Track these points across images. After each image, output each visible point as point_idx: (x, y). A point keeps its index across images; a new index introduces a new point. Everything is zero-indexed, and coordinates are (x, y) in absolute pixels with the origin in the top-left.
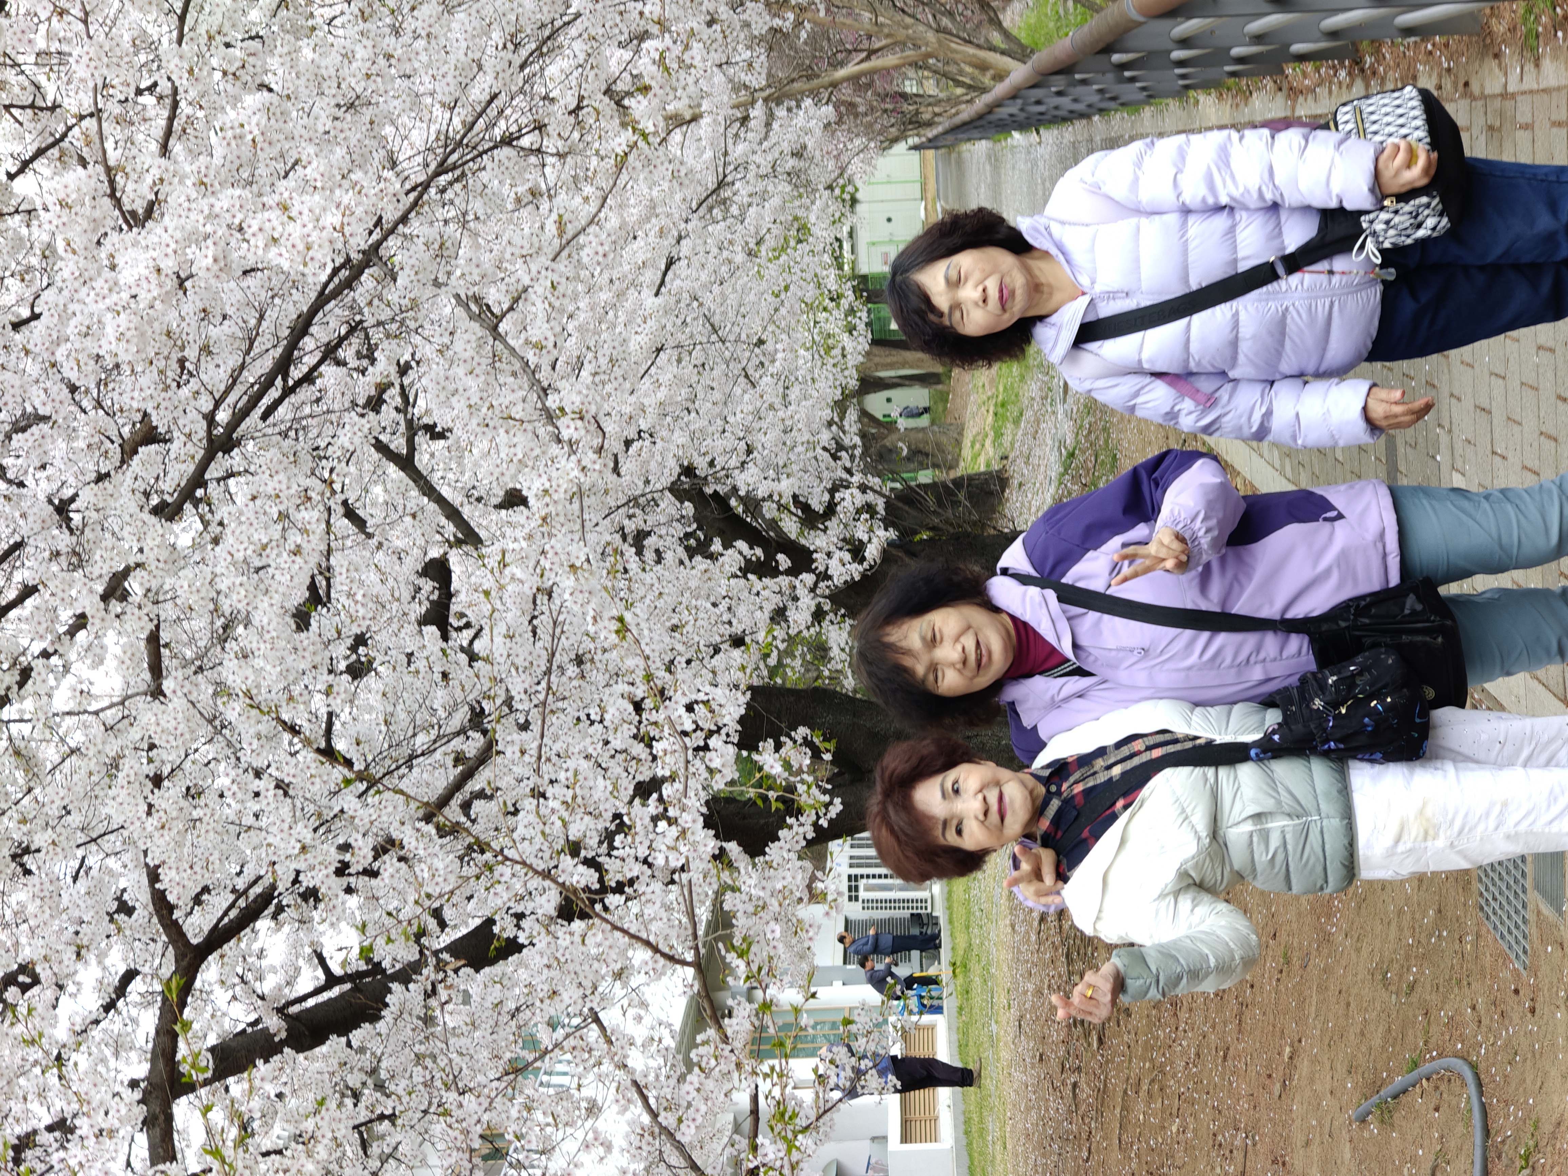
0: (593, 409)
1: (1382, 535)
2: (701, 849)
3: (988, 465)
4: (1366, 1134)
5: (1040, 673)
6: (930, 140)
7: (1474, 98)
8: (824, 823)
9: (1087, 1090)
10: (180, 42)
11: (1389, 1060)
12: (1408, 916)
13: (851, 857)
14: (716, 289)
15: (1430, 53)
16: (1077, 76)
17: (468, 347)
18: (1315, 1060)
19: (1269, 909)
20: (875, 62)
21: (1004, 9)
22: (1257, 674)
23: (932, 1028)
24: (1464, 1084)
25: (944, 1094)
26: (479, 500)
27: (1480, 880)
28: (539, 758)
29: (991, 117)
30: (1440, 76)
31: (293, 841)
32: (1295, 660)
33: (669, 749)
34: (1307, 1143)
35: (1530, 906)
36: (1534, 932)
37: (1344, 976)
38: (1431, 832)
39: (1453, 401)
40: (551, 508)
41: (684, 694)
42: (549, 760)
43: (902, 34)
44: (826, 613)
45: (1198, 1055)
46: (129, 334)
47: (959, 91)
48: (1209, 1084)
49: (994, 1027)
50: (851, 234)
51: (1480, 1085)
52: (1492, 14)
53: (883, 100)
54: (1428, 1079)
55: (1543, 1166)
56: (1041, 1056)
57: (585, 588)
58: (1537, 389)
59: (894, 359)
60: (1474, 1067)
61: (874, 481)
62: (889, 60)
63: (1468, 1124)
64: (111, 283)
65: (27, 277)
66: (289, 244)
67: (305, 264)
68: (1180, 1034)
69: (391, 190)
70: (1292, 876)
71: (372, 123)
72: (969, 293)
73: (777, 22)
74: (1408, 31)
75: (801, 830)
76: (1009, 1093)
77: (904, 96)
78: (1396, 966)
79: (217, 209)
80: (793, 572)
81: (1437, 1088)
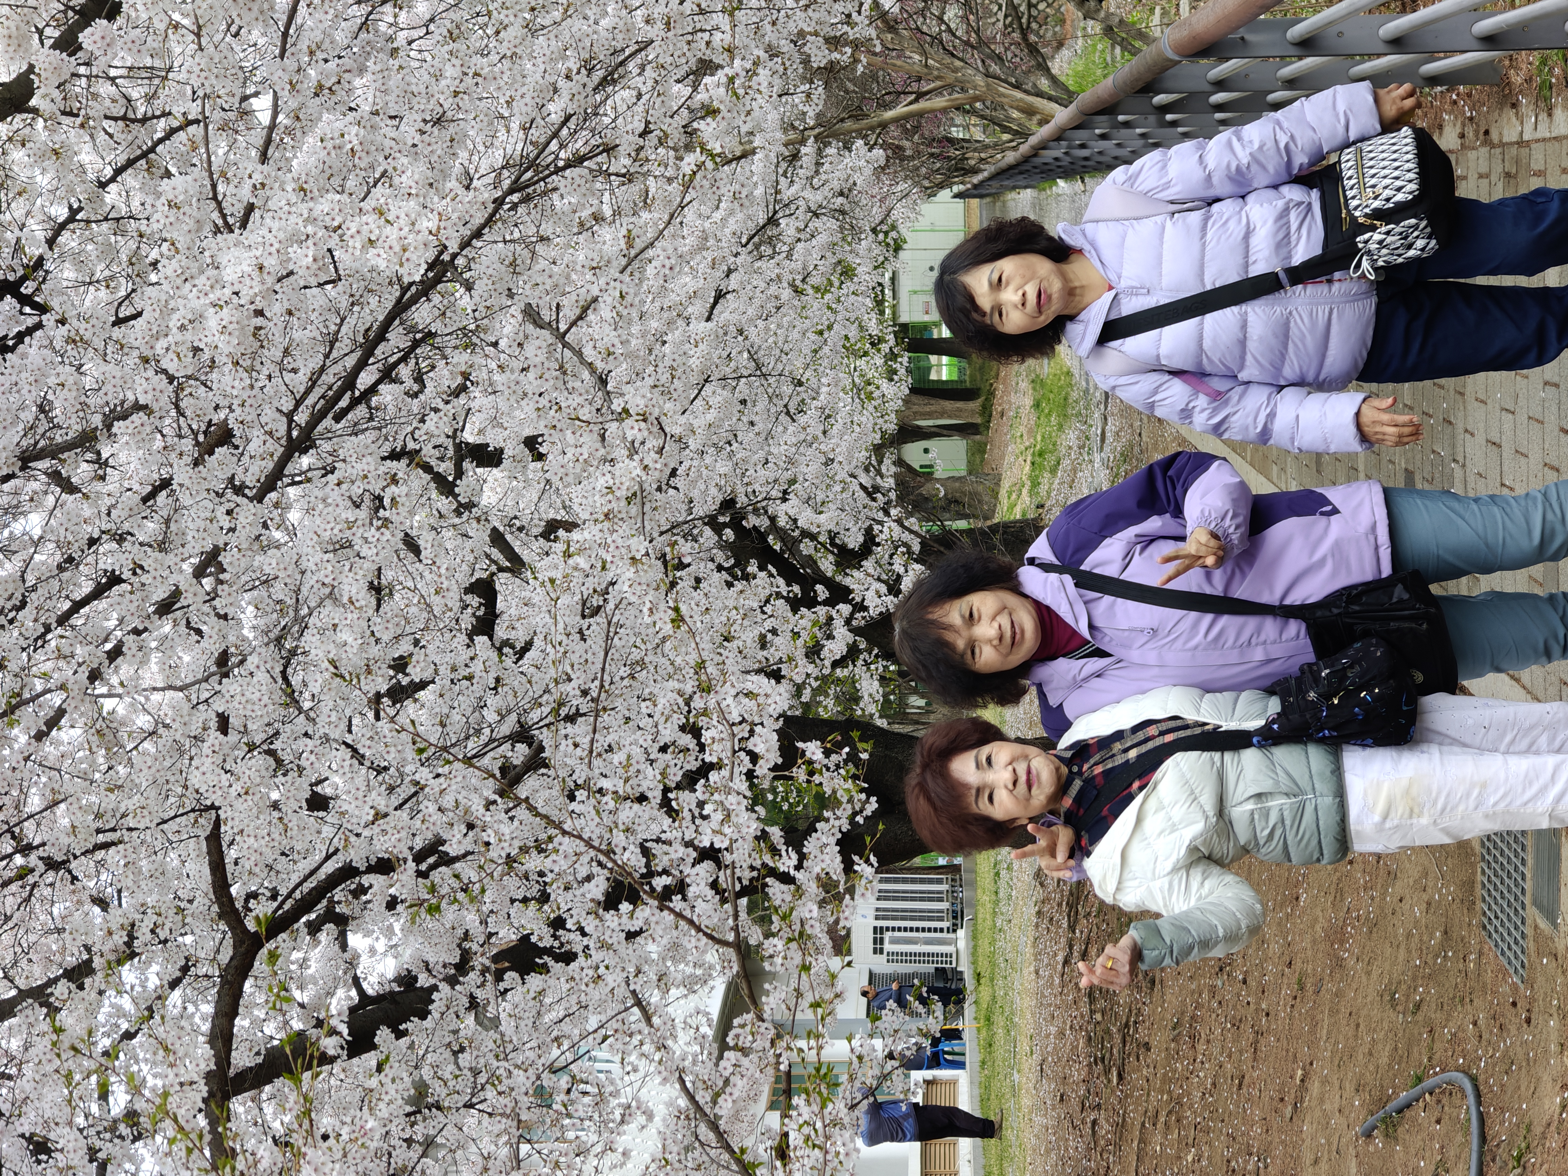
0: (656, 412)
1: (1374, 528)
2: (744, 830)
3: (1024, 514)
4: (1371, 1148)
5: (1064, 656)
6: (975, 187)
7: (1493, 146)
8: (859, 819)
9: (1107, 1127)
10: (282, 56)
11: (1395, 1076)
12: (1416, 939)
13: (877, 910)
14: (760, 323)
15: (1455, 102)
16: (1121, 118)
17: (539, 352)
18: (1325, 1081)
19: (1285, 938)
20: (923, 105)
21: (1053, 57)
22: (1258, 655)
23: (954, 1083)
24: (1464, 1096)
25: (965, 1145)
26: (521, 529)
27: (1484, 900)
28: (591, 752)
29: (1037, 161)
30: (1463, 125)
31: (367, 808)
32: (1293, 643)
33: (717, 737)
34: (1316, 1162)
35: (1529, 922)
36: (1530, 945)
37: (1355, 999)
38: (1416, 810)
39: (1468, 436)
40: (614, 504)
41: (733, 686)
42: (599, 755)
43: (950, 77)
44: (860, 652)
45: (1214, 1084)
46: (231, 327)
47: (1006, 137)
48: (1224, 1112)
49: (1016, 1076)
50: (893, 279)
51: (1478, 1095)
52: (1511, 66)
53: (930, 145)
54: (1431, 1094)
55: (1534, 1165)
56: (1062, 1096)
57: (643, 581)
58: (1542, 423)
59: (933, 408)
60: (1474, 1080)
61: (912, 522)
62: (939, 102)
63: (1467, 1133)
64: (213, 280)
65: (112, 285)
66: (387, 245)
67: (401, 265)
68: (1198, 1065)
69: (480, 199)
70: (1291, 849)
71: (452, 140)
72: (1010, 296)
73: (836, 56)
74: (1433, 80)
75: (837, 823)
76: (1029, 1139)
77: (951, 141)
78: (1404, 987)
79: (315, 214)
80: (830, 602)
81: (1439, 1102)
